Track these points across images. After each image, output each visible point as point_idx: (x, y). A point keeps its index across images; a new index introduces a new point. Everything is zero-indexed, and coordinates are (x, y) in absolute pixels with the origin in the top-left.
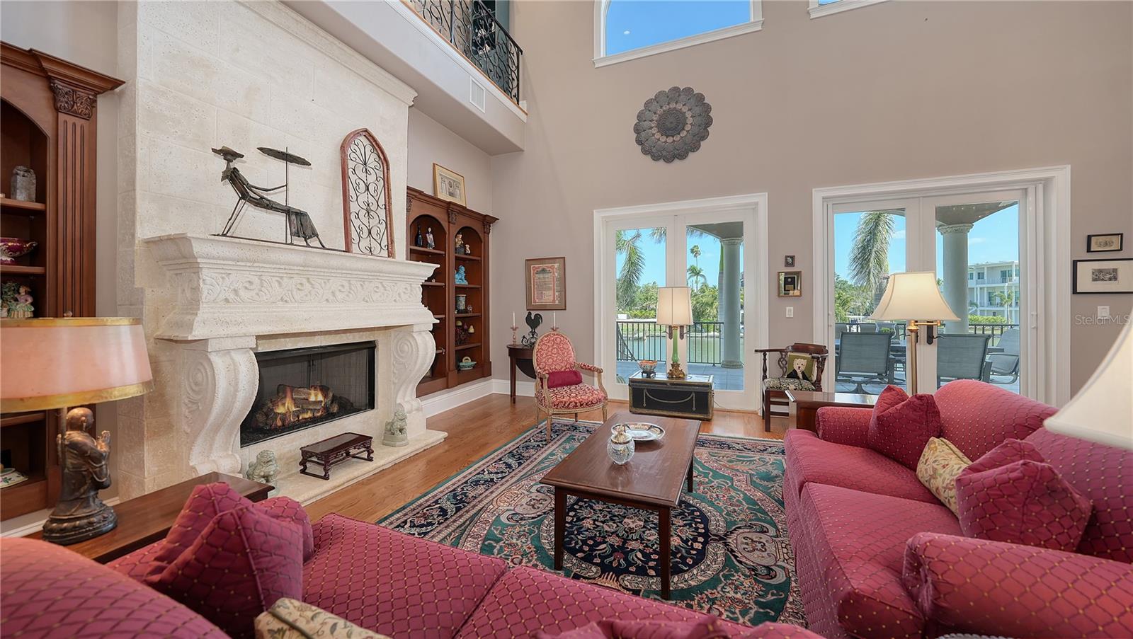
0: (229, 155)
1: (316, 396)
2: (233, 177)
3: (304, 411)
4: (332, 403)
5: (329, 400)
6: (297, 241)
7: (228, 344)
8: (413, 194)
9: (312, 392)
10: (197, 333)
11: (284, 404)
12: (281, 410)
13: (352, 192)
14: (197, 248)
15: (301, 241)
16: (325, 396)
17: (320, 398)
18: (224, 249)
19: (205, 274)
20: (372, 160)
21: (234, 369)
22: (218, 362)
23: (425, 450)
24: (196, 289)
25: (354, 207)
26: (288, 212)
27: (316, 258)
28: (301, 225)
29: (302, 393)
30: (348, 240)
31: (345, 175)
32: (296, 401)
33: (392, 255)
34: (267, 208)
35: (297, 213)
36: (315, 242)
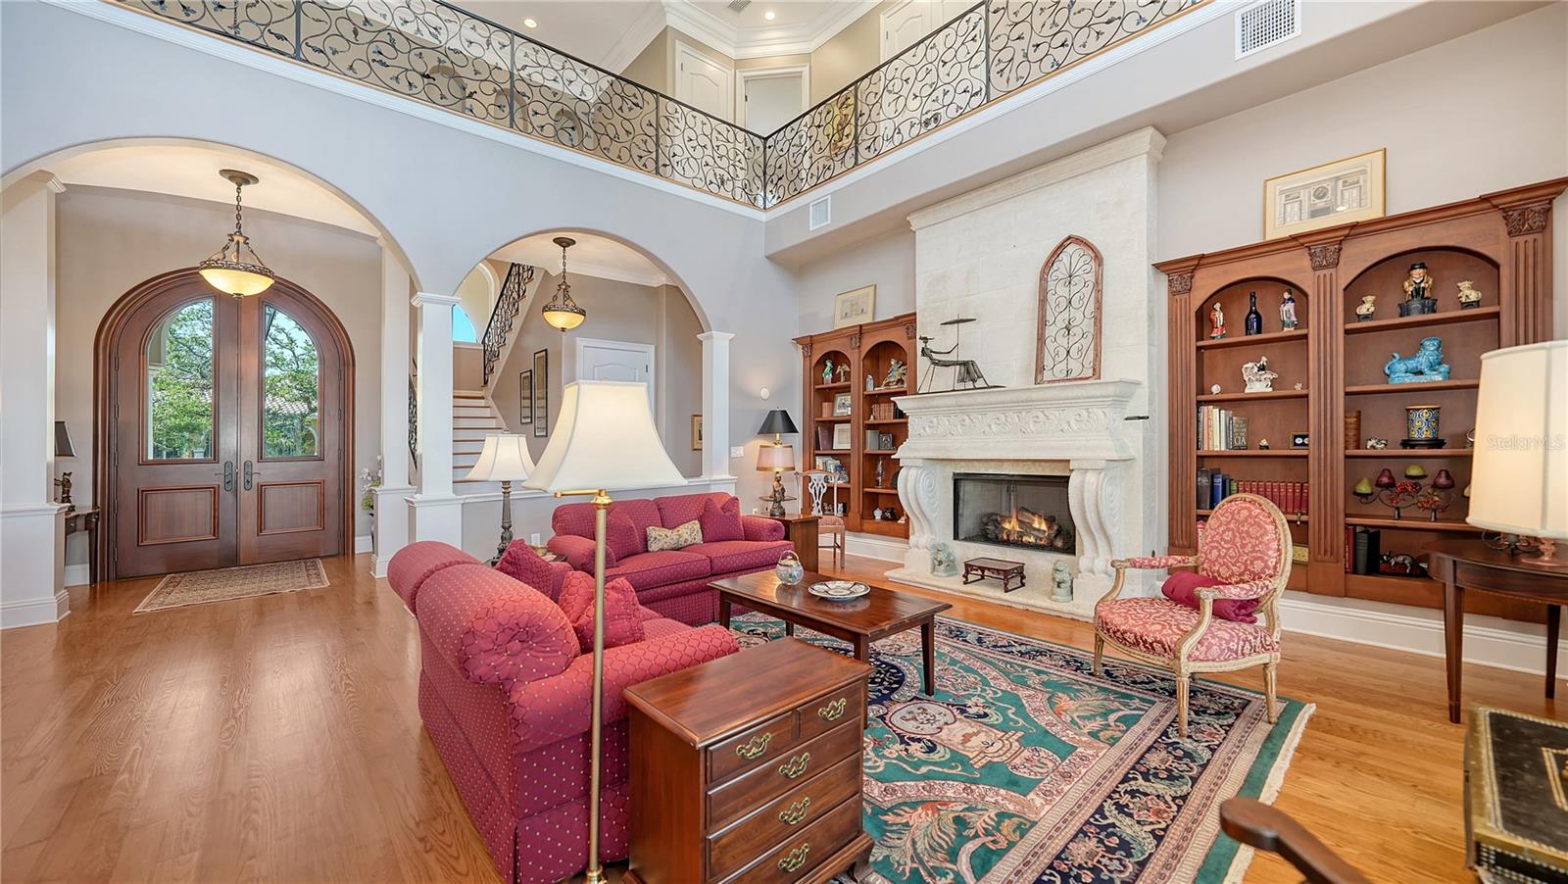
0: (926, 339)
1: (1040, 524)
2: (926, 351)
3: (1028, 535)
4: (1056, 536)
5: (1053, 533)
6: (964, 385)
9: (1036, 519)
11: (1010, 522)
12: (1007, 526)
15: (970, 385)
16: (1049, 528)
17: (1044, 527)
18: (911, 403)
20: (1082, 267)
23: (1073, 619)
26: (959, 364)
28: (969, 371)
29: (1026, 517)
30: (1040, 369)
31: (1043, 301)
32: (1021, 522)
33: (1096, 372)
34: (946, 364)
35: (964, 364)
36: (980, 383)
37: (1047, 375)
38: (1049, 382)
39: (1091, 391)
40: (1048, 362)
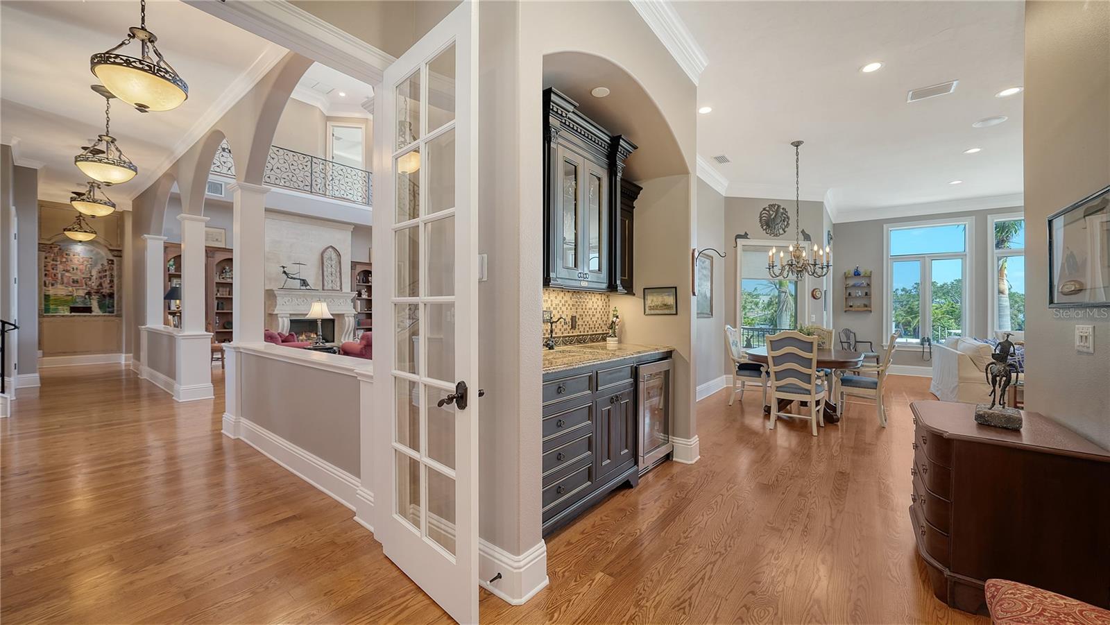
0: (284, 267)
2: (285, 272)
6: (302, 288)
7: (283, 315)
8: (354, 264)
10: (276, 312)
12: (301, 338)
13: (325, 269)
14: (276, 292)
15: (304, 288)
17: (315, 336)
18: (282, 292)
19: (278, 298)
20: (334, 256)
21: (284, 321)
22: (280, 319)
24: (276, 302)
25: (325, 273)
26: (301, 280)
27: (308, 293)
28: (304, 283)
29: (309, 334)
30: (323, 285)
31: (323, 263)
32: (306, 336)
33: (341, 288)
34: (294, 279)
35: (303, 280)
36: (308, 287)
37: (326, 288)
38: (327, 290)
39: (340, 295)
40: (326, 283)
